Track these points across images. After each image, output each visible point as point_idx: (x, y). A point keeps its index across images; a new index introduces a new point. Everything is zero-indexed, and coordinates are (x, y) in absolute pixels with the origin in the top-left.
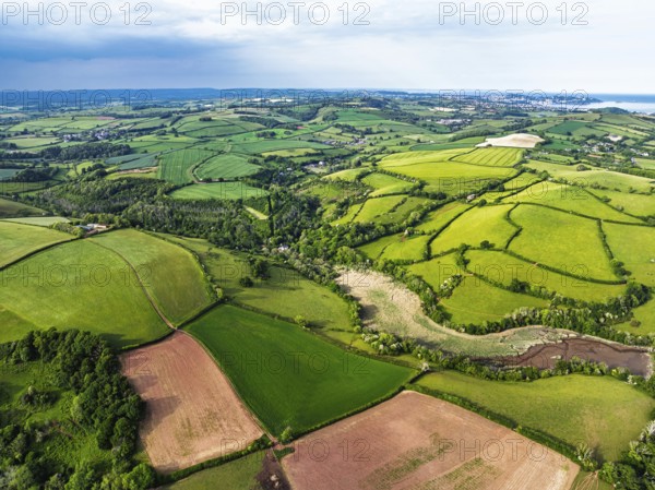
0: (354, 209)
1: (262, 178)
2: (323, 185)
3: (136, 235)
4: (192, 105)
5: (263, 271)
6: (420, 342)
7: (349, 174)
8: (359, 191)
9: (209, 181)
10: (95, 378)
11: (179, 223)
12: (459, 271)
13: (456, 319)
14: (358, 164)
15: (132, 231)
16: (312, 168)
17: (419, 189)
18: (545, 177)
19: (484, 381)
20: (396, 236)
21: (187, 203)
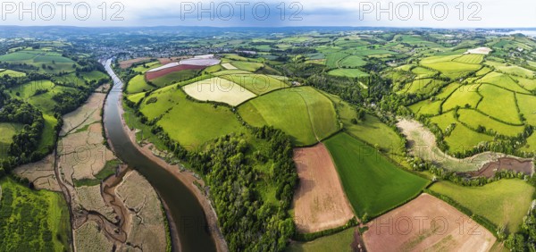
0: (407, 85)
1: (367, 68)
2: (394, 73)
3: (311, 89)
4: (342, 33)
5: (362, 116)
6: (433, 163)
7: (406, 68)
8: (410, 77)
9: (344, 67)
10: (282, 157)
11: (328, 86)
12: (454, 121)
13: (452, 149)
14: (411, 62)
15: (310, 88)
16: (390, 64)
17: (437, 76)
18: (493, 69)
19: (461, 187)
20: (426, 101)
21: (334, 77)
